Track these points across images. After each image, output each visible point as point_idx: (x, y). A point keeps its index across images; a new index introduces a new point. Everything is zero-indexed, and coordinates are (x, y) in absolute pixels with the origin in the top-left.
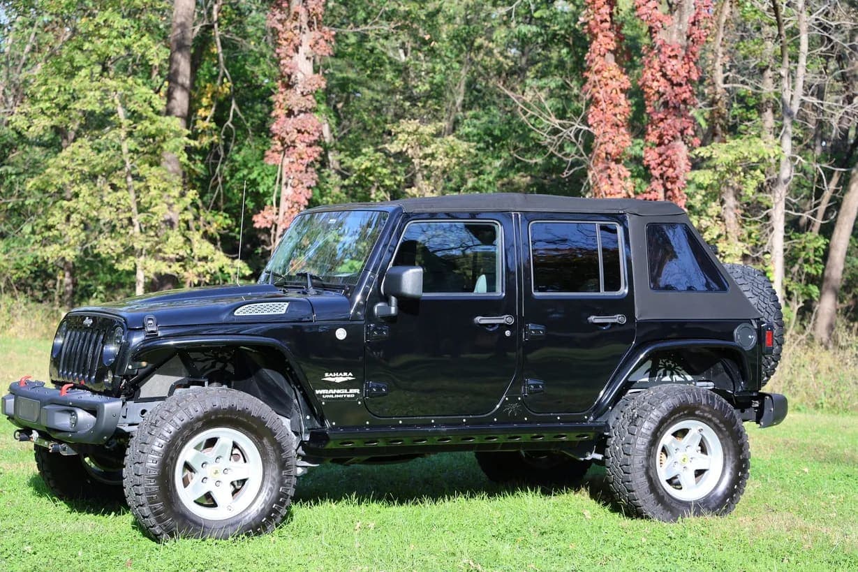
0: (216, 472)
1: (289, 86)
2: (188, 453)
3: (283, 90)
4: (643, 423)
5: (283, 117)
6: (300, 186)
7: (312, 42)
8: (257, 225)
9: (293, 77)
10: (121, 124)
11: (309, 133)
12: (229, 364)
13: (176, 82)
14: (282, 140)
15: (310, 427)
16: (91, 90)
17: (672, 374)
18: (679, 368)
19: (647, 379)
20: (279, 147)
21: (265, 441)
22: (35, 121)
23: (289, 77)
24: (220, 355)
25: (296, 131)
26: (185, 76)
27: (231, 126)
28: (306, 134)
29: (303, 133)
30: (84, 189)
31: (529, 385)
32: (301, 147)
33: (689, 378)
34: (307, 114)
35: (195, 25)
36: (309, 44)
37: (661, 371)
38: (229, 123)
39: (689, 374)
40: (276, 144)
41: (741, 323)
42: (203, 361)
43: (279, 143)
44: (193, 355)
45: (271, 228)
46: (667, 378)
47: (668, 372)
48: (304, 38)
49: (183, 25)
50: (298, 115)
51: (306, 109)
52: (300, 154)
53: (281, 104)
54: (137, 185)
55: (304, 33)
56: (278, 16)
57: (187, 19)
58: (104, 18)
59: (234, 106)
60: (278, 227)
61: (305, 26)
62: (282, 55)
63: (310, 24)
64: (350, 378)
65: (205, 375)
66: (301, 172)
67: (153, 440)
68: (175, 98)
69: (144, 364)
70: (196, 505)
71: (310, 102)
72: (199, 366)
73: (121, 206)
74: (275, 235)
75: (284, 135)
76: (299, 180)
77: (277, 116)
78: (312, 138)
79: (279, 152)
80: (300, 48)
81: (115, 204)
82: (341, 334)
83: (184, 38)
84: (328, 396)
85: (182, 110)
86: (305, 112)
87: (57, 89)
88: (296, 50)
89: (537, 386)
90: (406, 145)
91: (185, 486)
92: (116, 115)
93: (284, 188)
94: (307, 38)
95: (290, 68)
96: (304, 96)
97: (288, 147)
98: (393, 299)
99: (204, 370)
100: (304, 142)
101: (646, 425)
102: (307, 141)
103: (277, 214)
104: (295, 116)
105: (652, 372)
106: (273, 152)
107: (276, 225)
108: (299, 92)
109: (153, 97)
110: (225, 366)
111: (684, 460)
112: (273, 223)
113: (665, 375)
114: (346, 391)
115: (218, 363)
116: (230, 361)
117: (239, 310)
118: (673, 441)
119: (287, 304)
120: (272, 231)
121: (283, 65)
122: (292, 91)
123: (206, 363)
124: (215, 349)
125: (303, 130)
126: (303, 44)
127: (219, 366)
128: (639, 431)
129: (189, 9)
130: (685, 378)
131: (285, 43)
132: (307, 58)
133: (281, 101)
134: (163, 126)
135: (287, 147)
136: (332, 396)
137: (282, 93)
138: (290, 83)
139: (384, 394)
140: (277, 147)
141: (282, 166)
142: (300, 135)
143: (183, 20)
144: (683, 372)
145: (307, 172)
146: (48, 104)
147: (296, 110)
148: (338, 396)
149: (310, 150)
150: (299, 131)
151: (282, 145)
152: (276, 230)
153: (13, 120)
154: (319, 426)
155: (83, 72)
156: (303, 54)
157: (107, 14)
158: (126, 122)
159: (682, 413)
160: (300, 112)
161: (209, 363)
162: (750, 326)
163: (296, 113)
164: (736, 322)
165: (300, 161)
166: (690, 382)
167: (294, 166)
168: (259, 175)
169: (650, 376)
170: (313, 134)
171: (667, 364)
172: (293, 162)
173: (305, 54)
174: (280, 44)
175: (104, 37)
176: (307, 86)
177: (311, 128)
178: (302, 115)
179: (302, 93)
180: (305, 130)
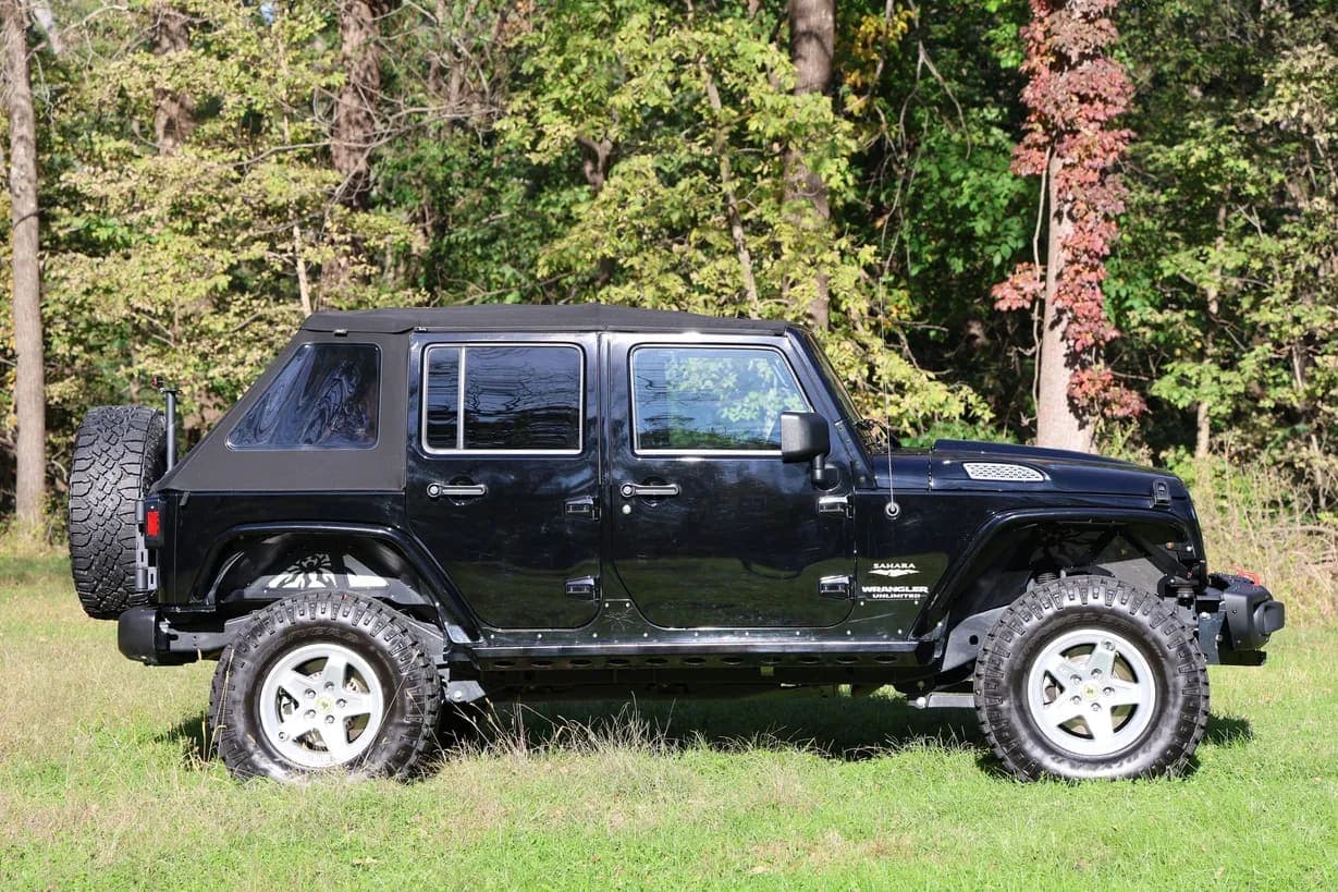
1: (1051, 5)
3: (1042, 14)
5: (1046, 73)
6: (1092, 214)
8: (1003, 306)
10: (714, 118)
11: (1105, 101)
14: (1044, 120)
20: (1039, 136)
25: (1075, 99)
28: (1099, 105)
29: (1092, 102)
30: (653, 262)
32: (1089, 132)
34: (1100, 62)
38: (913, 95)
40: (1031, 130)
43: (1039, 127)
45: (1032, 309)
50: (1080, 64)
51: (1096, 49)
52: (1087, 148)
53: (1040, 45)
54: (756, 242)
59: (923, 58)
60: (1047, 306)
66: (1092, 184)
71: (1106, 32)
73: (726, 290)
74: (1041, 323)
75: (1049, 109)
76: (1088, 204)
77: (1032, 71)
78: (1112, 111)
79: (1041, 148)
81: (715, 287)
86: (1092, 58)
90: (1296, 106)
93: (1054, 223)
96: (1089, 21)
97: (1061, 133)
100: (1094, 120)
102: (1102, 118)
103: (1043, 278)
104: (1072, 68)
106: (1028, 147)
107: (1042, 302)
108: (1077, 14)
112: (1035, 298)
120: (1035, 316)
122: (1064, 13)
125: (1091, 95)
133: (1040, 37)
134: (801, 118)
135: (1059, 135)
137: (1041, 20)
140: (1036, 136)
141: (1048, 176)
142: (1085, 106)
145: (1103, 185)
147: (1074, 53)
149: (1108, 138)
150: (1083, 99)
151: (1047, 132)
152: (1042, 313)
158: (724, 114)
160: (1083, 57)
163: (1074, 59)
165: (1087, 162)
167: (1078, 173)
168: (972, 198)
170: (1113, 103)
172: (1073, 166)
177: (1110, 92)
178: (1087, 63)
179: (1085, 15)
180: (1096, 95)
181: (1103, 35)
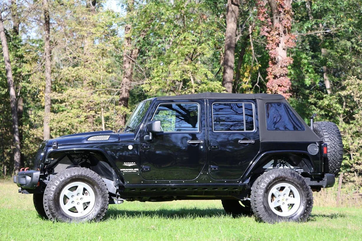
0: (77, 199)
1: (274, 64)
2: (66, 191)
3: (271, 66)
4: (261, 183)
5: (272, 79)
7: (286, 41)
9: (277, 59)
10: (192, 86)
12: (88, 160)
13: (227, 65)
14: (271, 90)
15: (119, 183)
16: (176, 70)
17: (284, 166)
18: (287, 163)
19: (272, 168)
21: (95, 187)
22: (153, 87)
23: (275, 59)
24: (83, 156)
25: (277, 86)
26: (232, 62)
27: (258, 86)
28: (283, 87)
29: (281, 87)
31: (211, 168)
32: (280, 93)
33: (292, 167)
34: (285, 77)
35: (236, 36)
36: (284, 42)
37: (278, 164)
38: (257, 84)
39: (292, 166)
41: (311, 144)
42: (77, 158)
43: (270, 92)
44: (73, 156)
46: (282, 167)
47: (282, 165)
48: (281, 39)
49: (230, 37)
50: (280, 78)
51: (284, 74)
53: (271, 73)
55: (281, 36)
56: (266, 29)
57: (232, 34)
58: (184, 36)
59: (259, 76)
61: (282, 33)
62: (270, 48)
63: (285, 32)
64: (134, 165)
65: (79, 164)
67: (51, 186)
68: (227, 73)
69: (52, 159)
70: (69, 211)
72: (76, 160)
75: (271, 88)
77: (269, 79)
78: (286, 89)
80: (279, 44)
82: (130, 147)
83: (231, 43)
84: (125, 172)
85: (230, 78)
87: (161, 71)
88: (278, 45)
89: (215, 168)
91: (65, 204)
92: (190, 82)
94: (283, 39)
95: (274, 55)
96: (282, 68)
98: (151, 133)
99: (78, 162)
100: (282, 91)
101: (263, 184)
102: (284, 90)
104: (278, 78)
105: (274, 165)
108: (280, 66)
109: (208, 72)
110: (86, 160)
111: (283, 200)
113: (280, 166)
114: (133, 170)
115: (83, 159)
116: (88, 158)
117: (90, 138)
118: (277, 192)
119: (109, 136)
121: (270, 53)
122: (276, 66)
123: (79, 159)
124: (81, 153)
125: (281, 85)
126: (281, 42)
127: (84, 160)
128: (259, 187)
129: (233, 29)
130: (290, 167)
131: (271, 42)
132: (283, 49)
133: (271, 71)
136: (127, 172)
137: (271, 67)
138: (276, 62)
139: (149, 171)
142: (280, 87)
143: (230, 34)
144: (289, 165)
146: (158, 78)
147: (278, 75)
148: (129, 171)
149: (285, 95)
150: (279, 86)
153: (144, 86)
154: (122, 183)
155: (174, 62)
156: (281, 47)
157: (185, 34)
158: (194, 85)
159: (279, 180)
160: (280, 76)
161: (80, 159)
162: (315, 145)
163: (278, 77)
164: (309, 143)
166: (293, 169)
169: (273, 166)
170: (286, 87)
171: (281, 161)
173: (282, 47)
174: (269, 43)
175: (184, 45)
176: (283, 63)
177: (285, 84)
178: (281, 78)
179: (281, 67)
180: (282, 85)
181: (285, 71)
